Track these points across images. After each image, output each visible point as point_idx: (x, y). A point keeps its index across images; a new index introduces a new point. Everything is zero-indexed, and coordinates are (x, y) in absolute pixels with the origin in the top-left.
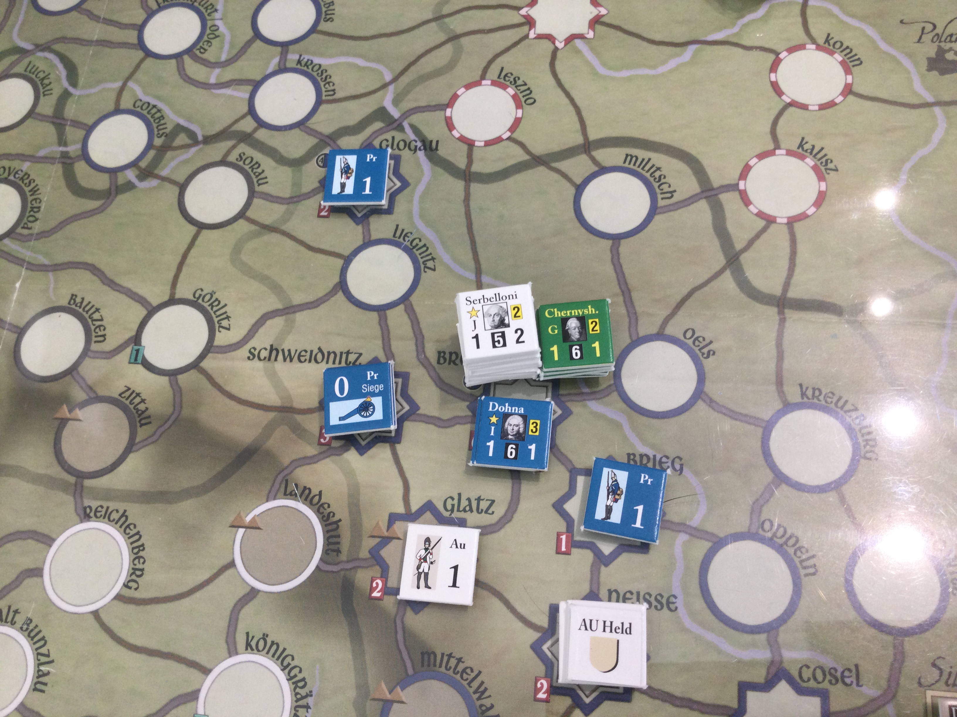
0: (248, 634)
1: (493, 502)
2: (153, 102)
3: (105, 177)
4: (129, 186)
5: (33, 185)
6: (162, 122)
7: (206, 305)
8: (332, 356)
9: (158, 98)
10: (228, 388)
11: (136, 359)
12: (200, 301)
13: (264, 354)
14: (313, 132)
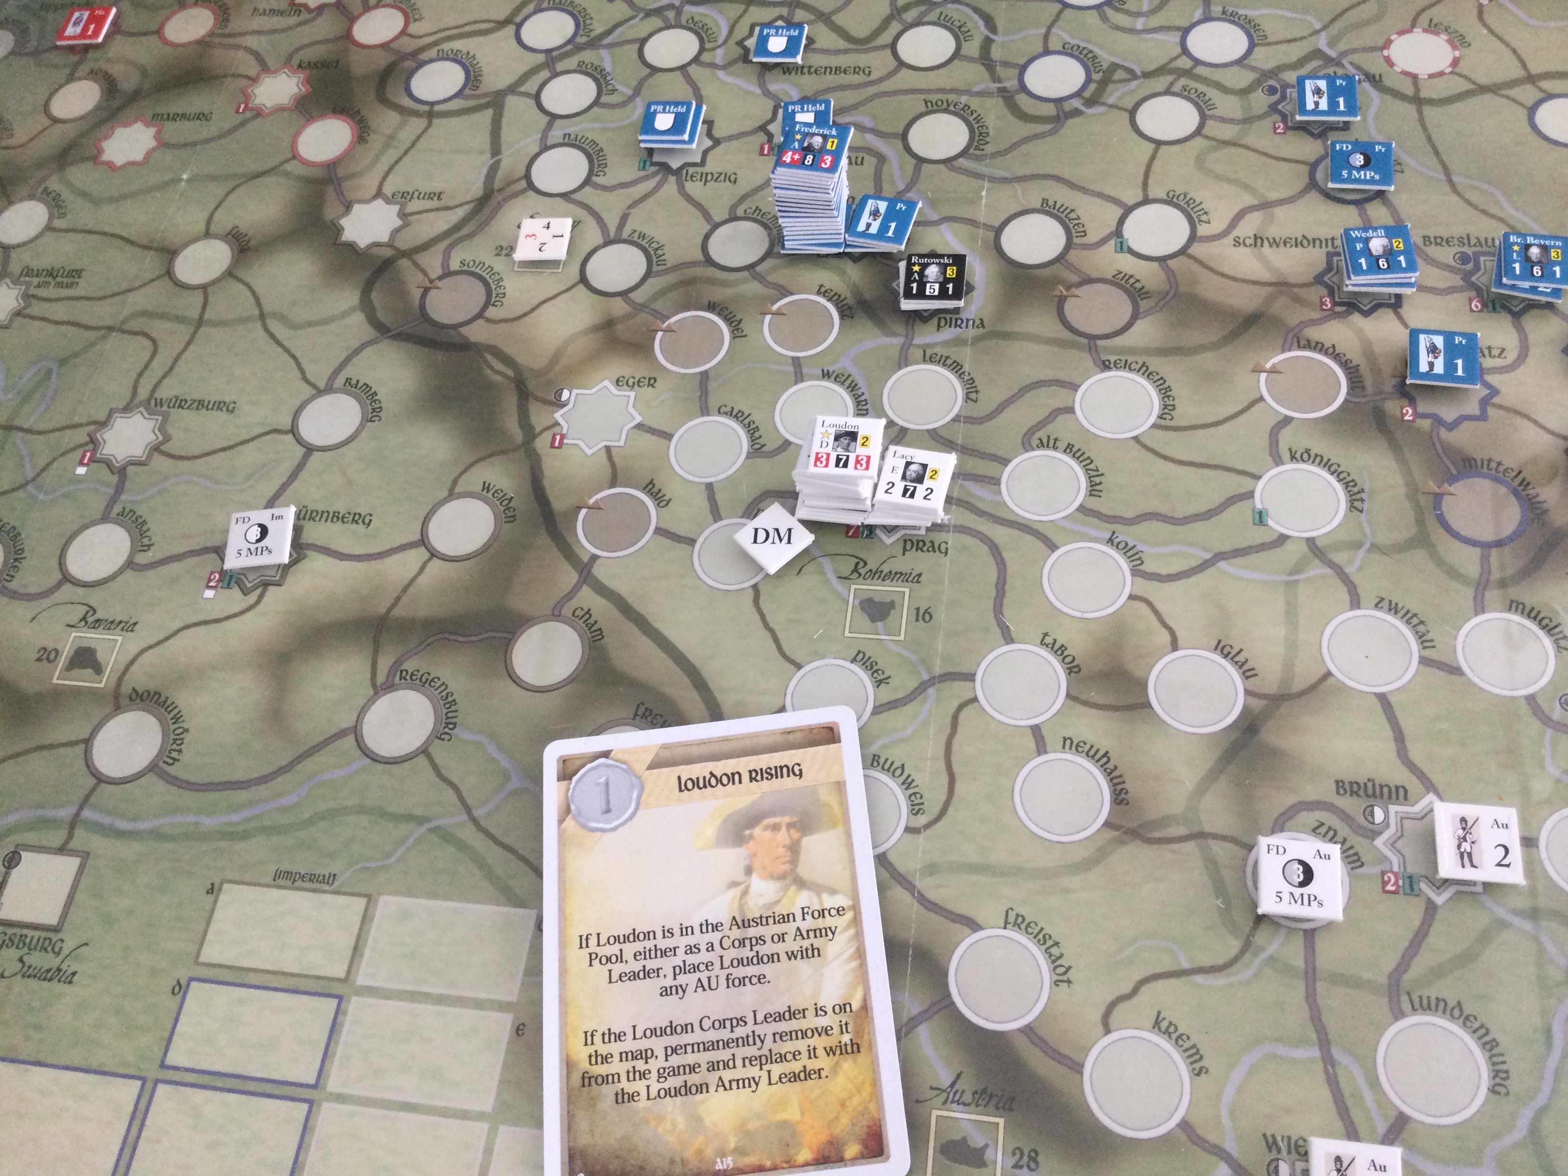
0: (1290, 450)
1: (1503, 350)
2: (1082, 45)
3: (1051, 105)
4: (1076, 113)
5: (975, 115)
6: (1097, 60)
7: (1182, 203)
8: (1318, 242)
9: (1089, 42)
10: (1220, 270)
11: (1122, 249)
12: (1175, 200)
13: (1248, 242)
14: (1253, 69)
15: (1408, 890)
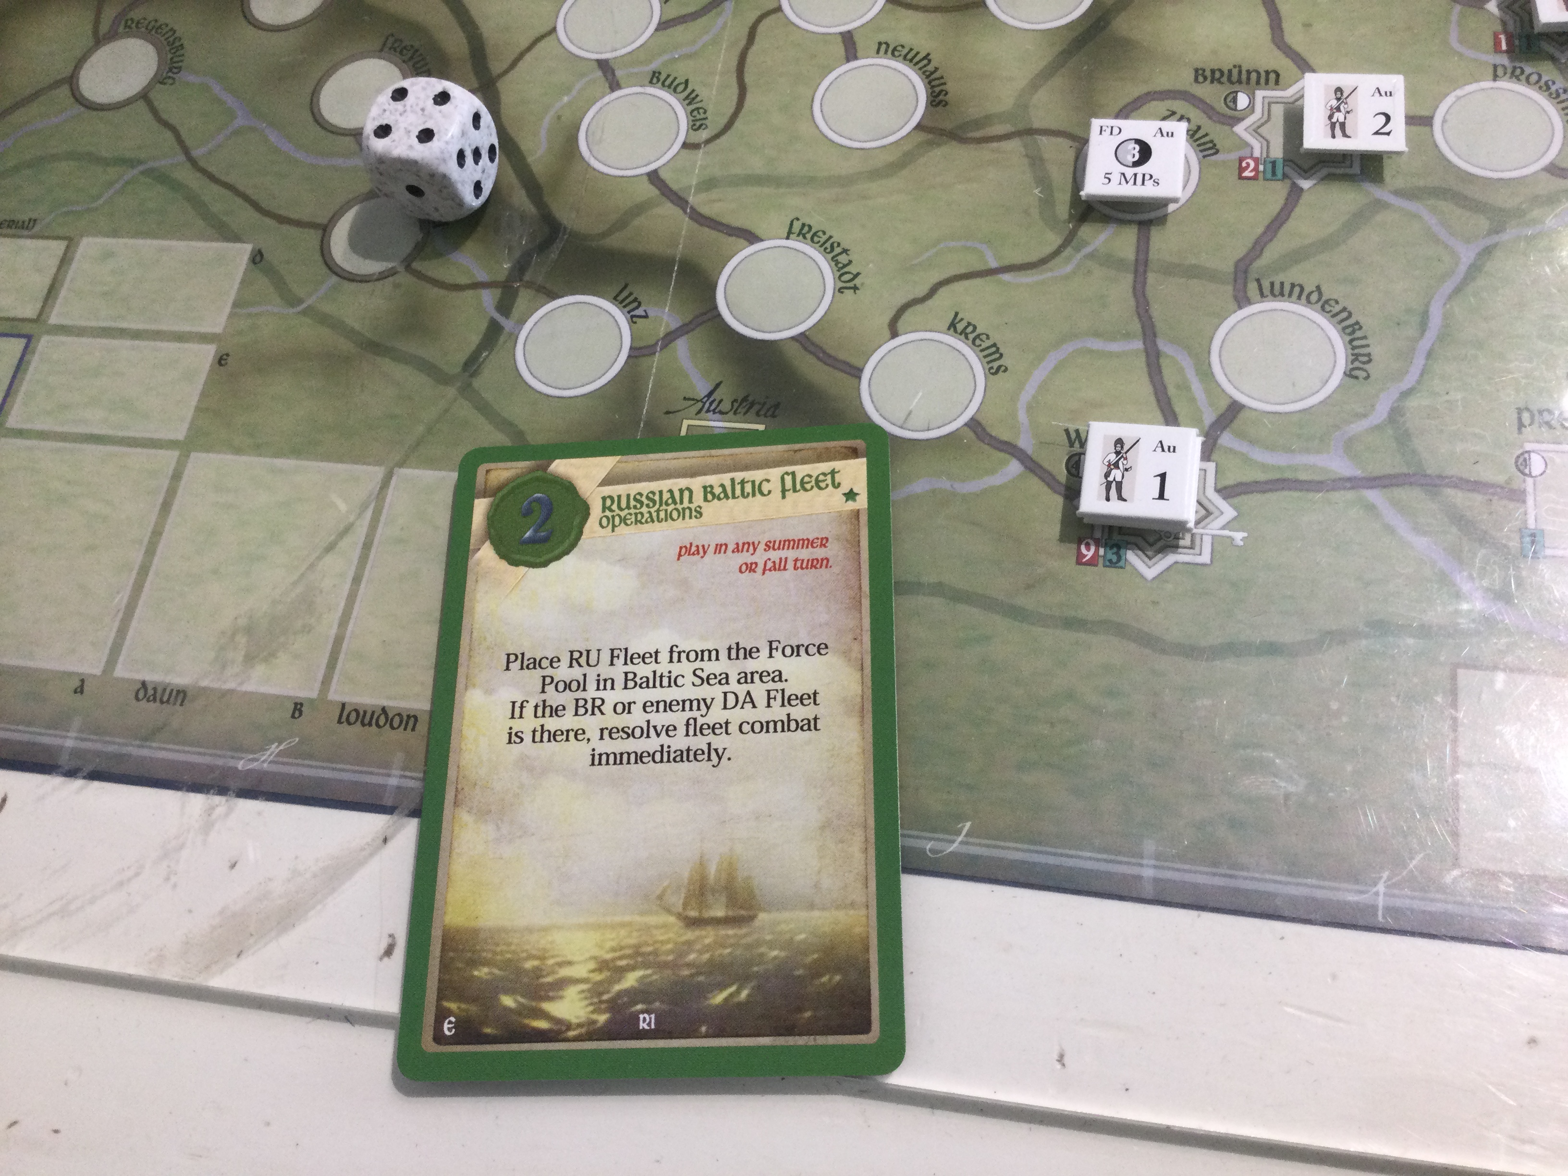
15: (1269, 175)
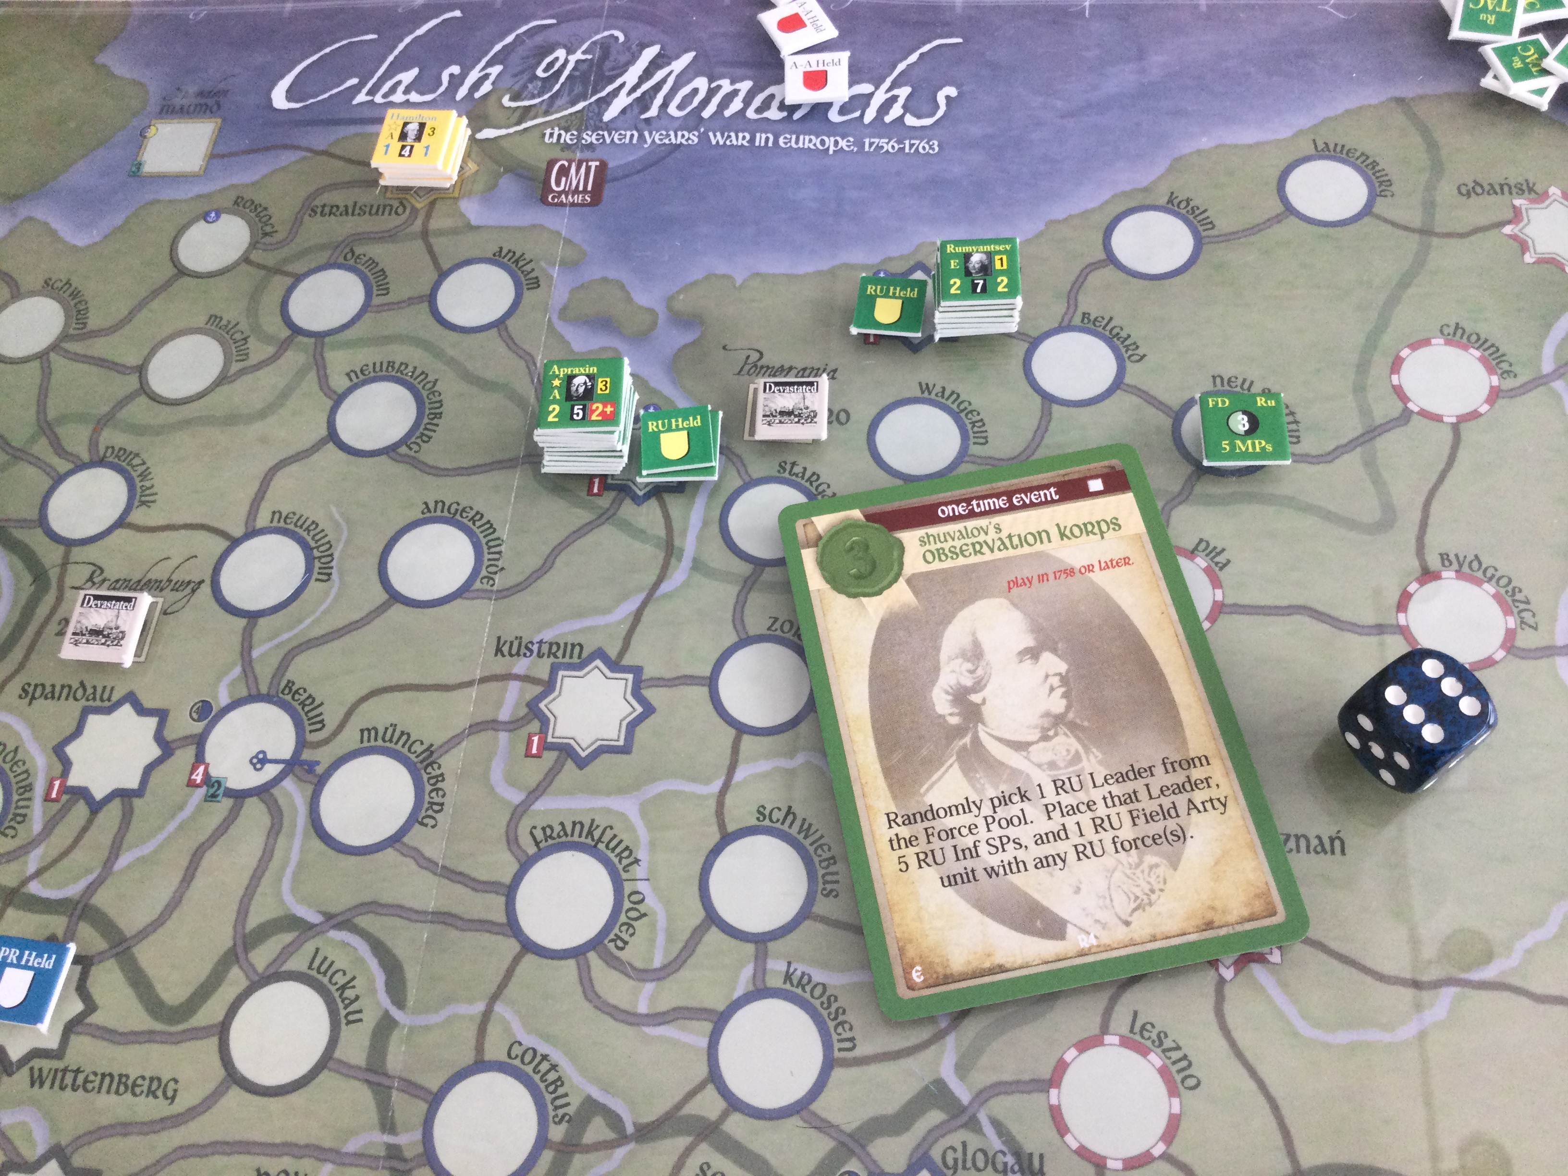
2: (543, 1048)
6: (561, 1091)
14: (824, 1126)
